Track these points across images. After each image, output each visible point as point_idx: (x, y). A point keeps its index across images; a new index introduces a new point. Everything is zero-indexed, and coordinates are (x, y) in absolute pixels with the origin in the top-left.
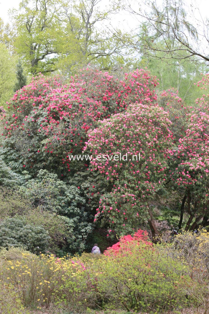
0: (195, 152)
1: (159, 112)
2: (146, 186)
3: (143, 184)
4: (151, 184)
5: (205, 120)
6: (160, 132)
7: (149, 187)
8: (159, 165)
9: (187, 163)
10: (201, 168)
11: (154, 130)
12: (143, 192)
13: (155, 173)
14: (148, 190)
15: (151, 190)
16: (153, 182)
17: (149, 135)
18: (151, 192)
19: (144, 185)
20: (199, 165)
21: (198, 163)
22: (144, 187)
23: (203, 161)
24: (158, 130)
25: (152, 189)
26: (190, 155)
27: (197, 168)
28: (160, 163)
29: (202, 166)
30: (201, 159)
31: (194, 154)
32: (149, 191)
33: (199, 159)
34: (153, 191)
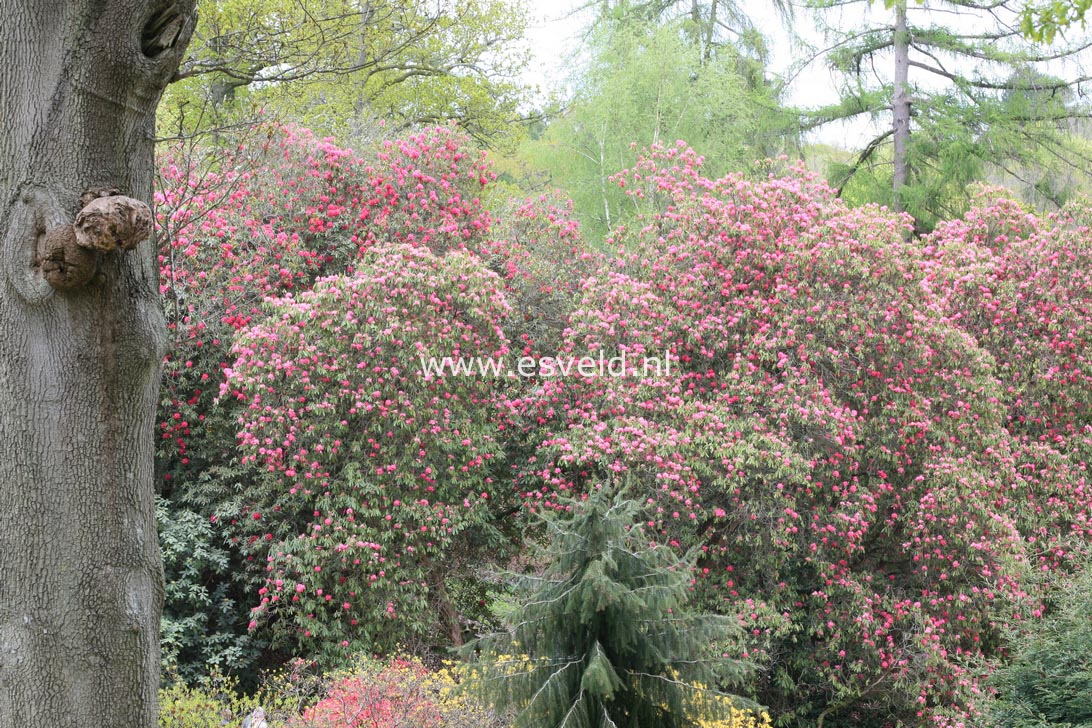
0: (590, 405)
1: (467, 271)
2: (417, 516)
3: (408, 509)
4: (438, 508)
5: (624, 297)
6: (467, 339)
7: (430, 519)
8: (466, 446)
9: (559, 442)
10: (598, 457)
11: (445, 330)
12: (407, 534)
13: (451, 473)
14: (424, 528)
15: (433, 528)
16: (446, 502)
17: (429, 347)
18: (434, 534)
19: (412, 513)
20: (593, 447)
21: (590, 442)
22: (412, 517)
23: (606, 436)
24: (463, 330)
25: (440, 524)
26: (573, 413)
27: (584, 457)
28: (468, 441)
29: (603, 452)
30: (603, 426)
31: (586, 410)
32: (430, 531)
33: (596, 427)
34: (443, 533)
